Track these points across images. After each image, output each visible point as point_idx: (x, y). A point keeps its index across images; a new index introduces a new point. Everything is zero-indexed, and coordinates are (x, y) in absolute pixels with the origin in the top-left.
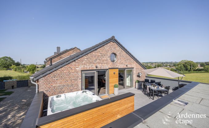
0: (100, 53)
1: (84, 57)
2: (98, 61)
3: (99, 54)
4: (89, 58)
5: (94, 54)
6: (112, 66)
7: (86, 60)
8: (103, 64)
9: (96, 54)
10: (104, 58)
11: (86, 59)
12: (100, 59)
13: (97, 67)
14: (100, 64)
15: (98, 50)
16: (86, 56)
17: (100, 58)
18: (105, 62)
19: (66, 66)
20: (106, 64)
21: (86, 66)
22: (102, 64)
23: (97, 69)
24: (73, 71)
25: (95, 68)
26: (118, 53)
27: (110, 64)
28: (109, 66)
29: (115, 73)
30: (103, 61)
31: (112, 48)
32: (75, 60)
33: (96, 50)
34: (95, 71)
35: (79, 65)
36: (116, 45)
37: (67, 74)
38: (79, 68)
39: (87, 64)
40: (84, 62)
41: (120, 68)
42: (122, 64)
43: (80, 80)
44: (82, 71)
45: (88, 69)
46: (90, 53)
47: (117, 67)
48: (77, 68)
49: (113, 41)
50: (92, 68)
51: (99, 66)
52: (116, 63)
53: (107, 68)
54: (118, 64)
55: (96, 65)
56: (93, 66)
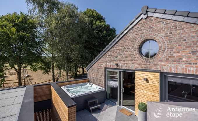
0: (122, 46)
1: (106, 54)
2: (119, 57)
3: (121, 48)
4: (110, 54)
5: (115, 49)
6: (143, 66)
7: (108, 57)
8: (126, 62)
9: (117, 48)
10: (128, 53)
11: (108, 55)
12: (122, 55)
13: (117, 65)
14: (122, 62)
15: (119, 42)
16: (108, 52)
17: (122, 53)
18: (129, 58)
19: (97, 63)
20: (130, 62)
21: (107, 63)
22: (124, 61)
23: (118, 68)
24: (100, 68)
25: (116, 67)
26: (161, 35)
27: (139, 62)
28: (136, 65)
29: (147, 80)
30: (126, 57)
31: (144, 31)
32: (101, 58)
33: (117, 43)
34: (118, 71)
35: (103, 62)
36: (154, 21)
37: (97, 69)
38: (103, 65)
39: (109, 62)
40: (107, 59)
41: (166, 71)
42: (178, 61)
43: (104, 77)
44: (106, 69)
45: (109, 67)
46: (111, 48)
47: (158, 68)
48: (102, 65)
49: (145, 16)
50: (113, 66)
51: (121, 64)
52: (155, 60)
53: (133, 69)
54: (159, 63)
55: (117, 63)
56: (114, 64)
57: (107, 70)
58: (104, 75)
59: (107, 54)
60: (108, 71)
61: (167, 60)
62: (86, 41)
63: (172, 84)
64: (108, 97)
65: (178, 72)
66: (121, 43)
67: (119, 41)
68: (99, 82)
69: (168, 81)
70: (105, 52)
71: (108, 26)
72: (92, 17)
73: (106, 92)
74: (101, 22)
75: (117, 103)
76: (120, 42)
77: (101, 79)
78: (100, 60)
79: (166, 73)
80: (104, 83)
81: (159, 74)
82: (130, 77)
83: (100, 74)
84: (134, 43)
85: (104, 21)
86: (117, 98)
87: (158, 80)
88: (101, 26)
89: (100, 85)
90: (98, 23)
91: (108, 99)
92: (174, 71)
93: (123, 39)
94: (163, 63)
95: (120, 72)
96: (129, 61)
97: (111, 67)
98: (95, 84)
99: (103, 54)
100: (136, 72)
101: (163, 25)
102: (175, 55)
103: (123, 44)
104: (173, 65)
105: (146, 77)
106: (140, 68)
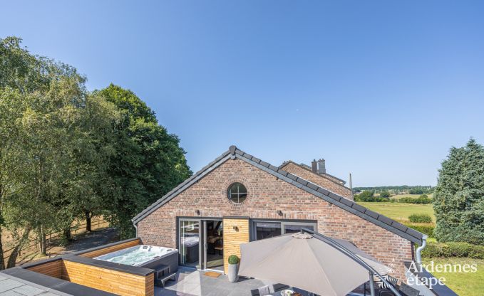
0: (205, 187)
2: (201, 201)
3: (204, 189)
4: (187, 196)
5: (194, 189)
6: (232, 212)
7: (182, 200)
8: (211, 208)
9: (198, 189)
10: (213, 196)
12: (205, 198)
13: (198, 212)
14: (205, 208)
15: (201, 181)
16: (183, 193)
18: (215, 203)
19: (159, 209)
20: (216, 208)
21: (181, 210)
22: (209, 206)
23: (199, 216)
24: (167, 217)
25: (196, 215)
26: (249, 180)
27: (227, 208)
28: (224, 212)
29: (236, 229)
30: (211, 202)
31: (232, 173)
32: (168, 202)
33: (197, 181)
34: (199, 220)
35: (173, 209)
36: (242, 165)
37: (160, 220)
38: (174, 213)
39: (184, 207)
40: (180, 203)
41: (254, 217)
42: (263, 207)
43: (175, 232)
44: (178, 218)
45: (185, 215)
46: (188, 188)
47: (246, 214)
48: (171, 213)
49: (234, 157)
50: (191, 213)
51: (203, 211)
52: (244, 205)
53: (221, 216)
54: (248, 209)
55: (198, 209)
56: (193, 211)
57: (180, 220)
58: (175, 228)
59: (181, 196)
60: (182, 222)
61: (255, 206)
62: (112, 157)
63: (267, 230)
64: (183, 261)
65: (264, 218)
66: (204, 183)
67: (200, 179)
68: (164, 241)
69: (257, 227)
70: (177, 193)
71: (164, 131)
72: (127, 108)
73: (179, 255)
74: (146, 121)
75: (198, 266)
76: (203, 180)
77: (169, 235)
78: (167, 204)
79: (254, 219)
80: (174, 240)
81: (248, 221)
82: (211, 228)
83: (166, 227)
84: (221, 185)
85: (153, 120)
86: (198, 260)
87: (247, 227)
88: (148, 130)
89: (166, 245)
90: (140, 122)
91: (182, 265)
92: (260, 217)
93: (207, 177)
94: (251, 209)
95: (202, 222)
96: (215, 206)
97: (189, 215)
98: (155, 244)
99: (173, 196)
100: (224, 220)
101: (250, 170)
102: (261, 201)
103: (207, 184)
104: (259, 211)
105: (236, 225)
106: (228, 215)
